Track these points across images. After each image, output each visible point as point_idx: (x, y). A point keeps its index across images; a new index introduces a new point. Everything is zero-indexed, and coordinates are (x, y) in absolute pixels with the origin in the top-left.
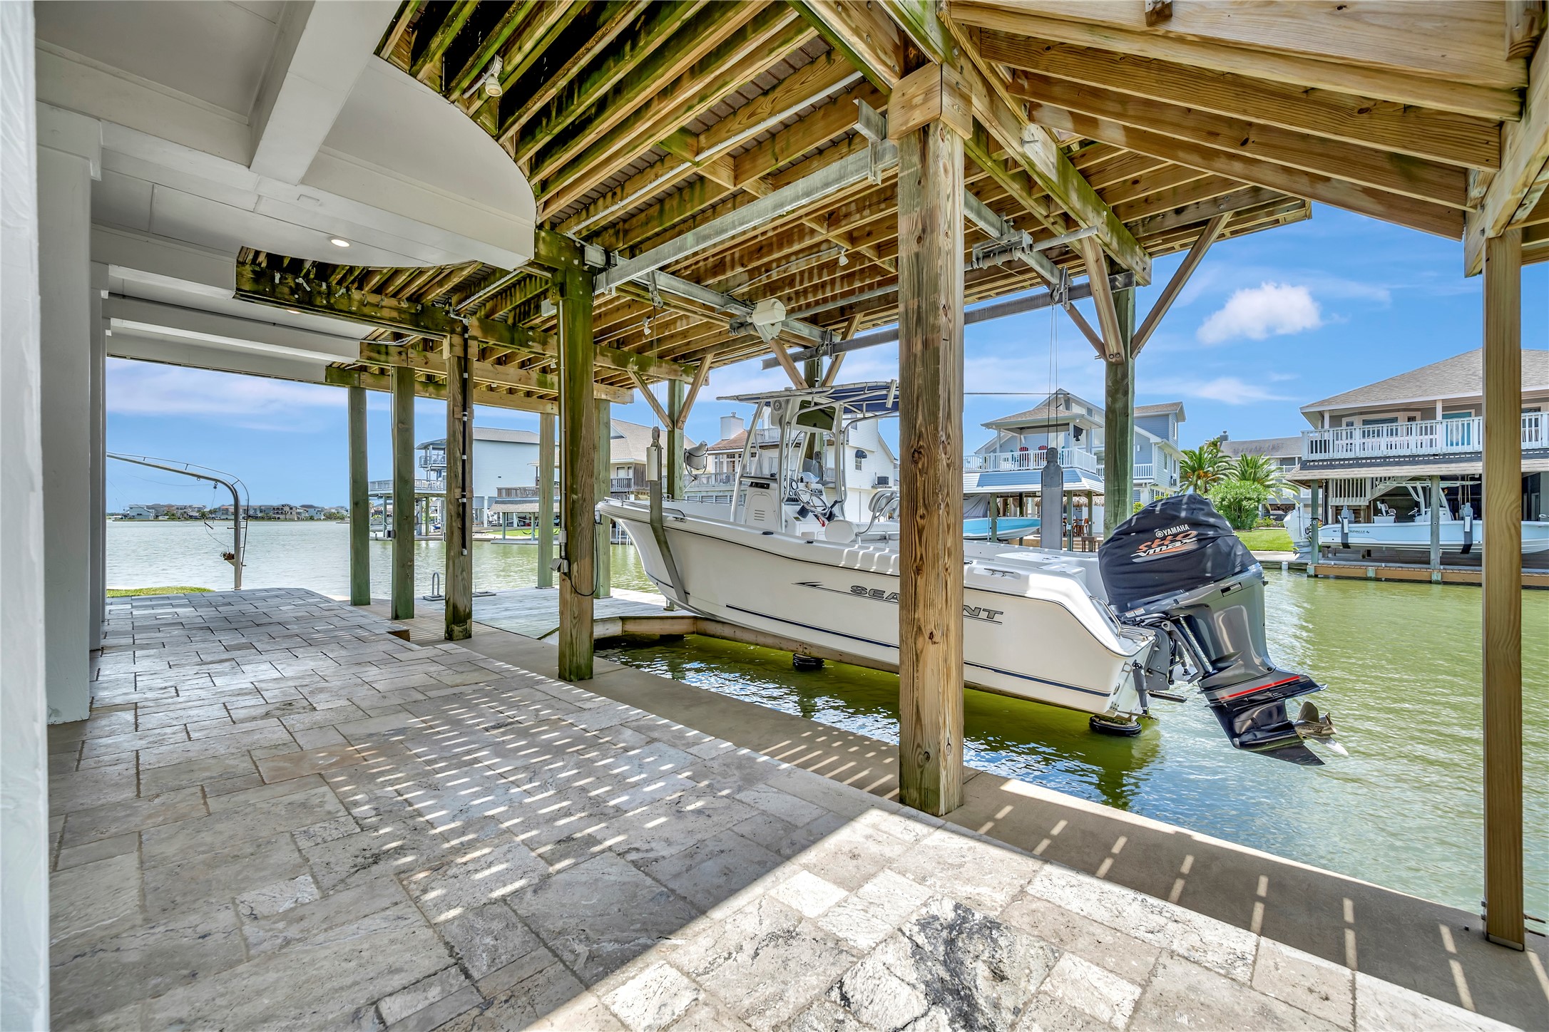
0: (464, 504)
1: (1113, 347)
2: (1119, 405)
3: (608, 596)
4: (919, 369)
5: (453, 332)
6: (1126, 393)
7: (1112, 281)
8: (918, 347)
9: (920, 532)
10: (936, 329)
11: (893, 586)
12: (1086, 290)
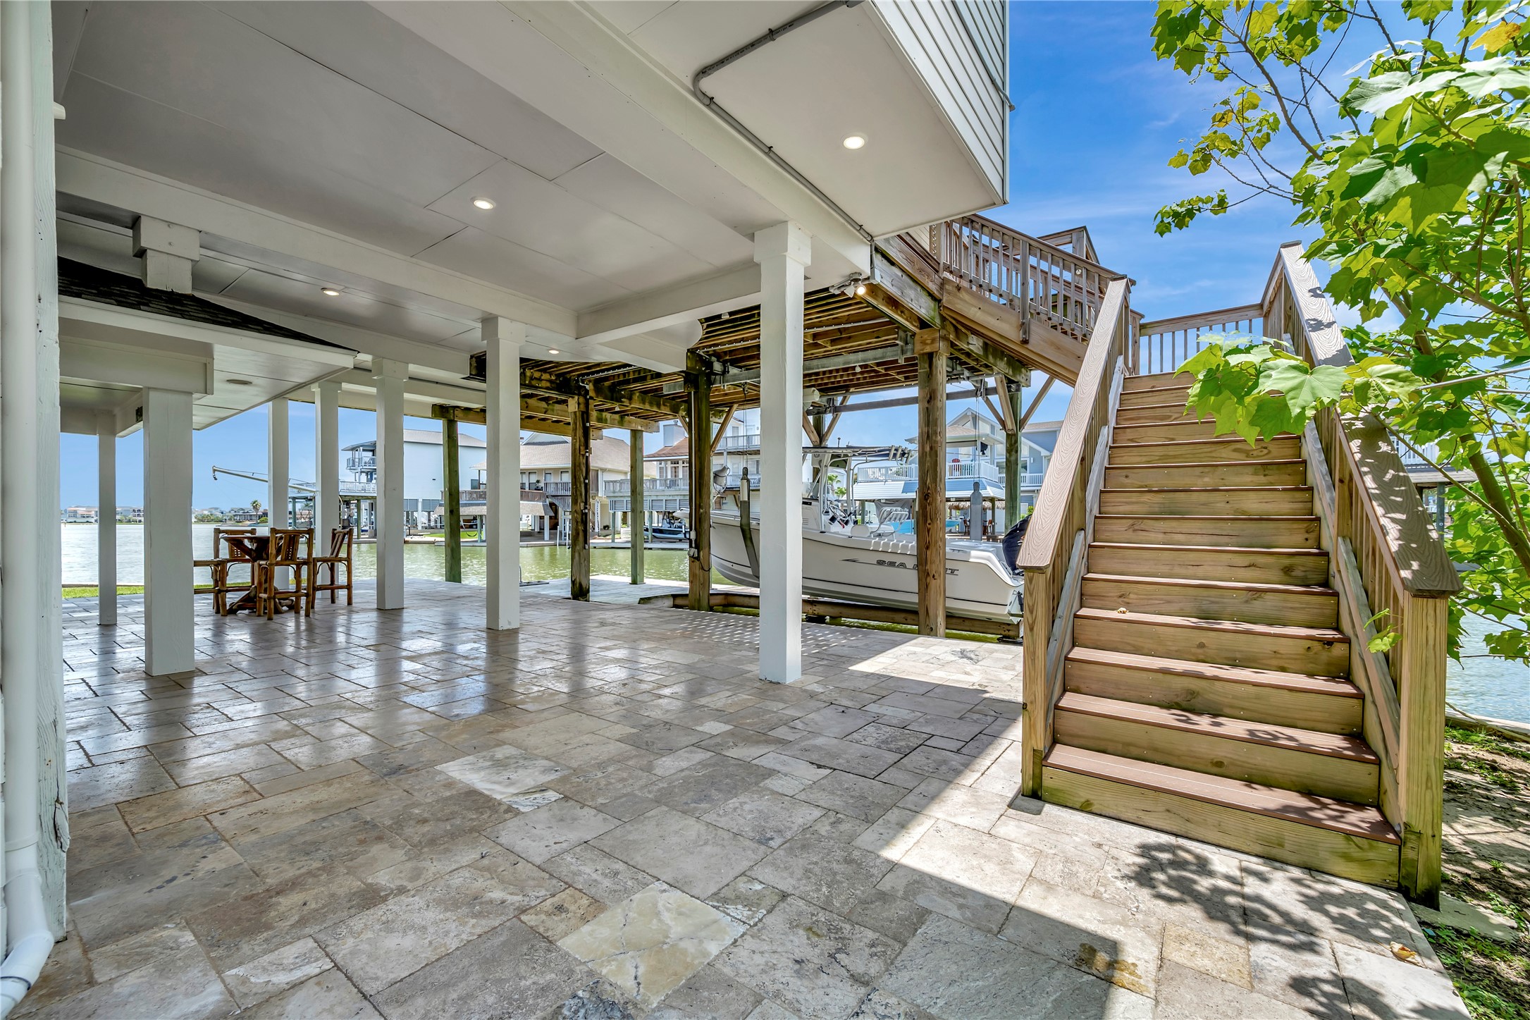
0: (586, 514)
1: (1010, 424)
2: (1013, 458)
3: (642, 582)
4: (928, 458)
5: (579, 394)
6: (1017, 452)
7: (1009, 387)
8: (928, 449)
9: (928, 531)
10: (936, 442)
11: (911, 562)
12: (994, 391)
